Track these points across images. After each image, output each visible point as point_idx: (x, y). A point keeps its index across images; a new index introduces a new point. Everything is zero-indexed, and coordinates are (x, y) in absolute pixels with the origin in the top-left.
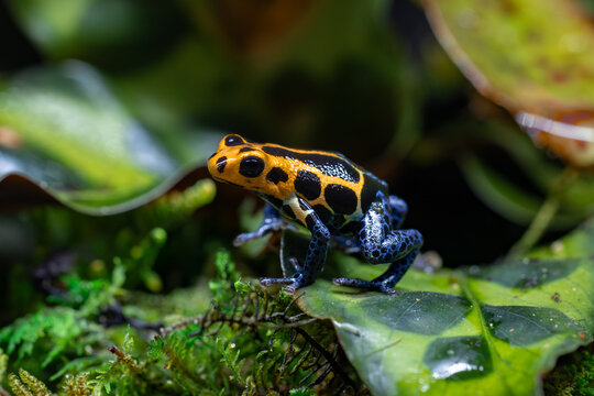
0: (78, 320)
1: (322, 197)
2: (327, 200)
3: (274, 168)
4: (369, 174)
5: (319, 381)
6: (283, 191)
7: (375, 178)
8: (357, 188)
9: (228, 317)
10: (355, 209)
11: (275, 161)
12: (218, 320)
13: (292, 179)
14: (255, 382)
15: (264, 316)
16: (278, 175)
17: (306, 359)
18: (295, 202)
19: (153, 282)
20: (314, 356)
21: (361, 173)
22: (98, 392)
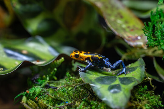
0: (41, 88)
5: (88, 96)
17: (85, 92)
22: (45, 103)
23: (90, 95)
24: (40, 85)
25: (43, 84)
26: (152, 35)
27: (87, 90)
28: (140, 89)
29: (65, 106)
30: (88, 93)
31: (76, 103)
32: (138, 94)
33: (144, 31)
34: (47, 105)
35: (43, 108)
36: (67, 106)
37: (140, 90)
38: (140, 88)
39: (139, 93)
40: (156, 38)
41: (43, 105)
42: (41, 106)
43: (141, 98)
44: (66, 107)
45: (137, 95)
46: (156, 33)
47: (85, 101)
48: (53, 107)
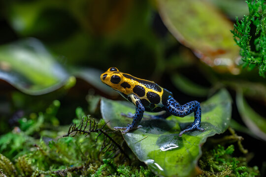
0: (24, 136)
1: (146, 96)
2: (148, 97)
3: (125, 82)
4: (165, 90)
5: (116, 156)
6: (127, 91)
7: (167, 91)
8: (160, 94)
9: (79, 129)
10: (159, 102)
11: (126, 79)
12: (75, 130)
13: (132, 87)
14: (90, 157)
15: (93, 129)
16: (126, 85)
17: (110, 147)
18: (132, 96)
19: (55, 122)
20: (113, 146)
21: (162, 89)
22: (30, 162)
23: (120, 154)
24: (24, 130)
25: (31, 130)
26: (248, 43)
27: (115, 145)
28: (220, 151)
29: (69, 171)
30: (116, 151)
31: (91, 167)
32: (214, 160)
33: (234, 34)
34: (33, 168)
35: (24, 172)
36: (72, 171)
37: (219, 153)
38: (219, 149)
39: (215, 158)
40: (256, 52)
41: (26, 167)
42: (21, 170)
43: (219, 168)
44: (70, 175)
45: (212, 162)
46: (258, 43)
47: (109, 164)
48: (43, 172)
